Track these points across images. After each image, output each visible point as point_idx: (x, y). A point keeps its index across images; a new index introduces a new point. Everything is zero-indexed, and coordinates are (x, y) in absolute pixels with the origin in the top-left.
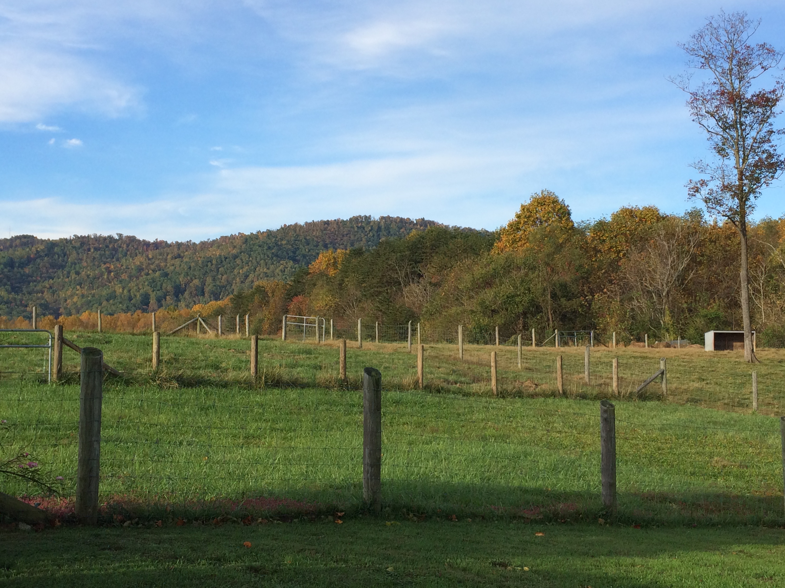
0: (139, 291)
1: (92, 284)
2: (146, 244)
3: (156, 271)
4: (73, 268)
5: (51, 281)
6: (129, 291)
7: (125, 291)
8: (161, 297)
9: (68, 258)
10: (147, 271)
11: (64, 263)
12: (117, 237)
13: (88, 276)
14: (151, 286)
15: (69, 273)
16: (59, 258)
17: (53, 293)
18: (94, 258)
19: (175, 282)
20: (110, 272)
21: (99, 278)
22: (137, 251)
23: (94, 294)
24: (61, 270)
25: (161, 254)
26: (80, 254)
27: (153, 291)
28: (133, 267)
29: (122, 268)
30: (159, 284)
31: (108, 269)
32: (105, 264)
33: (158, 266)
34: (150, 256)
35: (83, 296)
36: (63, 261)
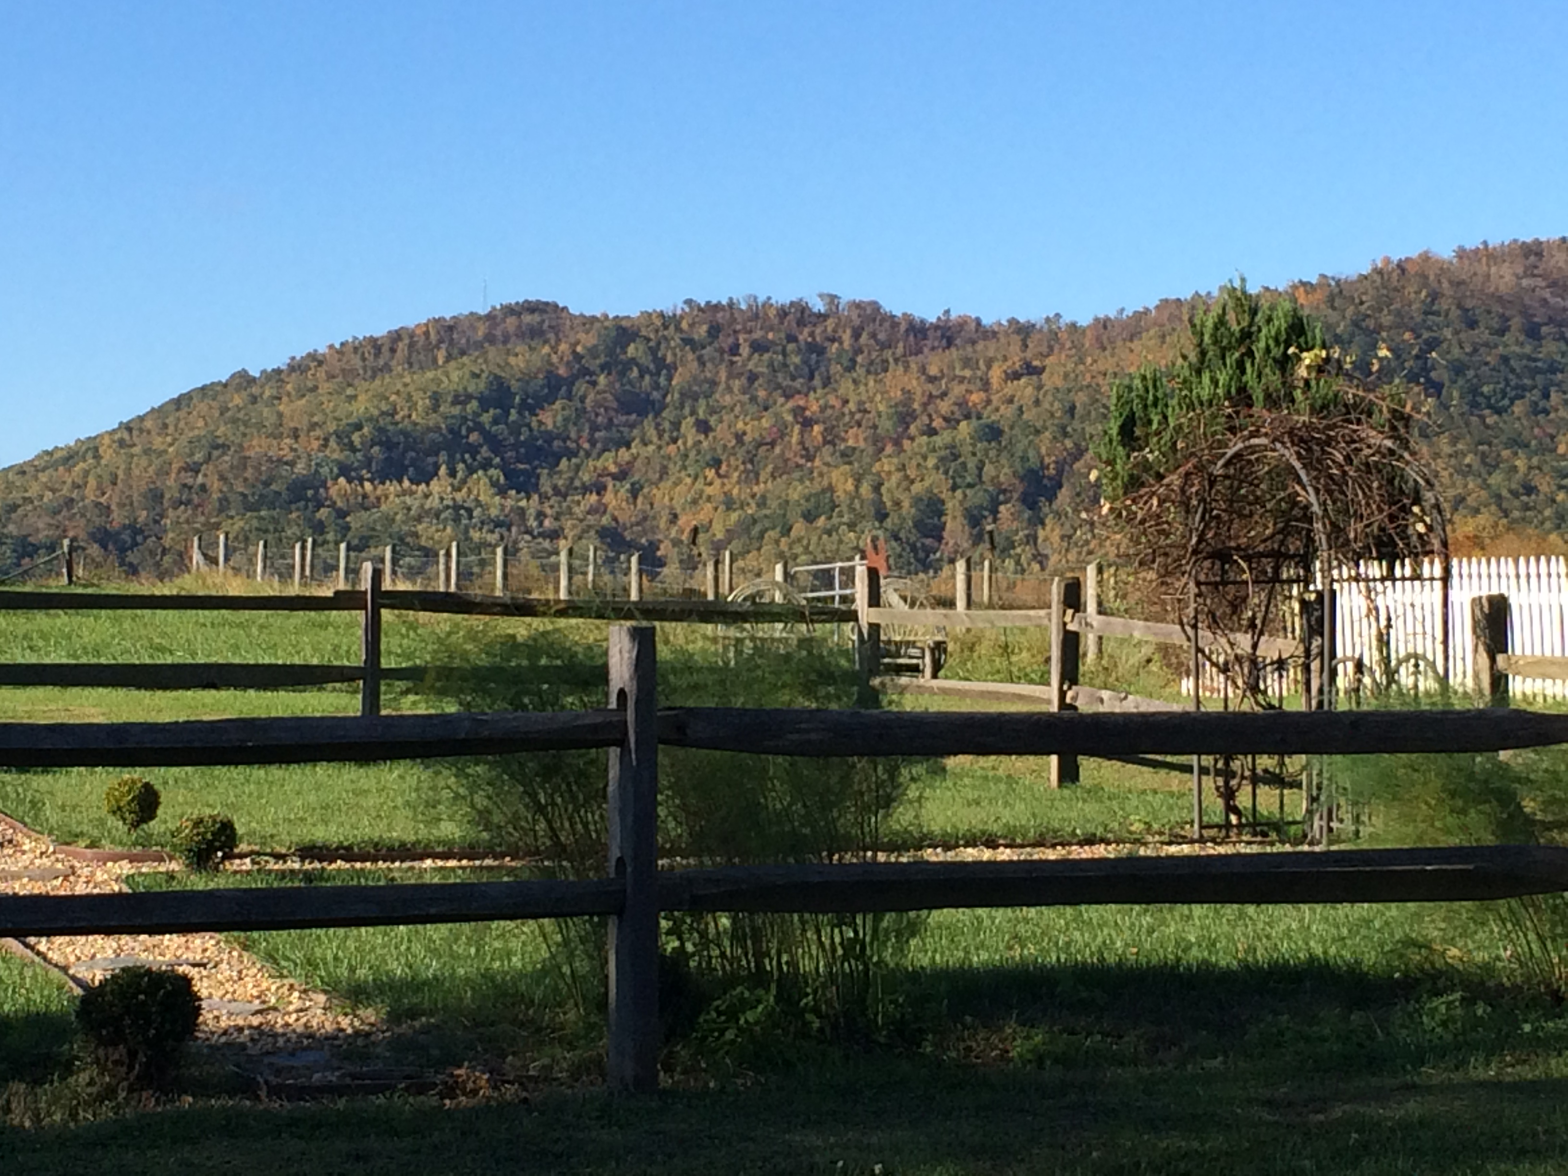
0: (908, 489)
1: (751, 461)
3: (958, 422)
4: (687, 410)
5: (624, 455)
6: (877, 488)
7: (865, 489)
8: (981, 507)
9: (670, 379)
10: (926, 420)
11: (656, 395)
12: (818, 306)
13: (739, 437)
14: (946, 472)
15: (676, 425)
16: (642, 377)
17: (635, 492)
18: (753, 378)
19: (1024, 459)
21: (773, 444)
22: (888, 354)
23: (764, 497)
24: (650, 416)
25: (967, 362)
26: (709, 365)
27: (954, 488)
28: (881, 408)
29: (846, 410)
30: (971, 464)
31: (798, 411)
32: (788, 397)
33: (962, 404)
35: (729, 504)
36: (656, 386)
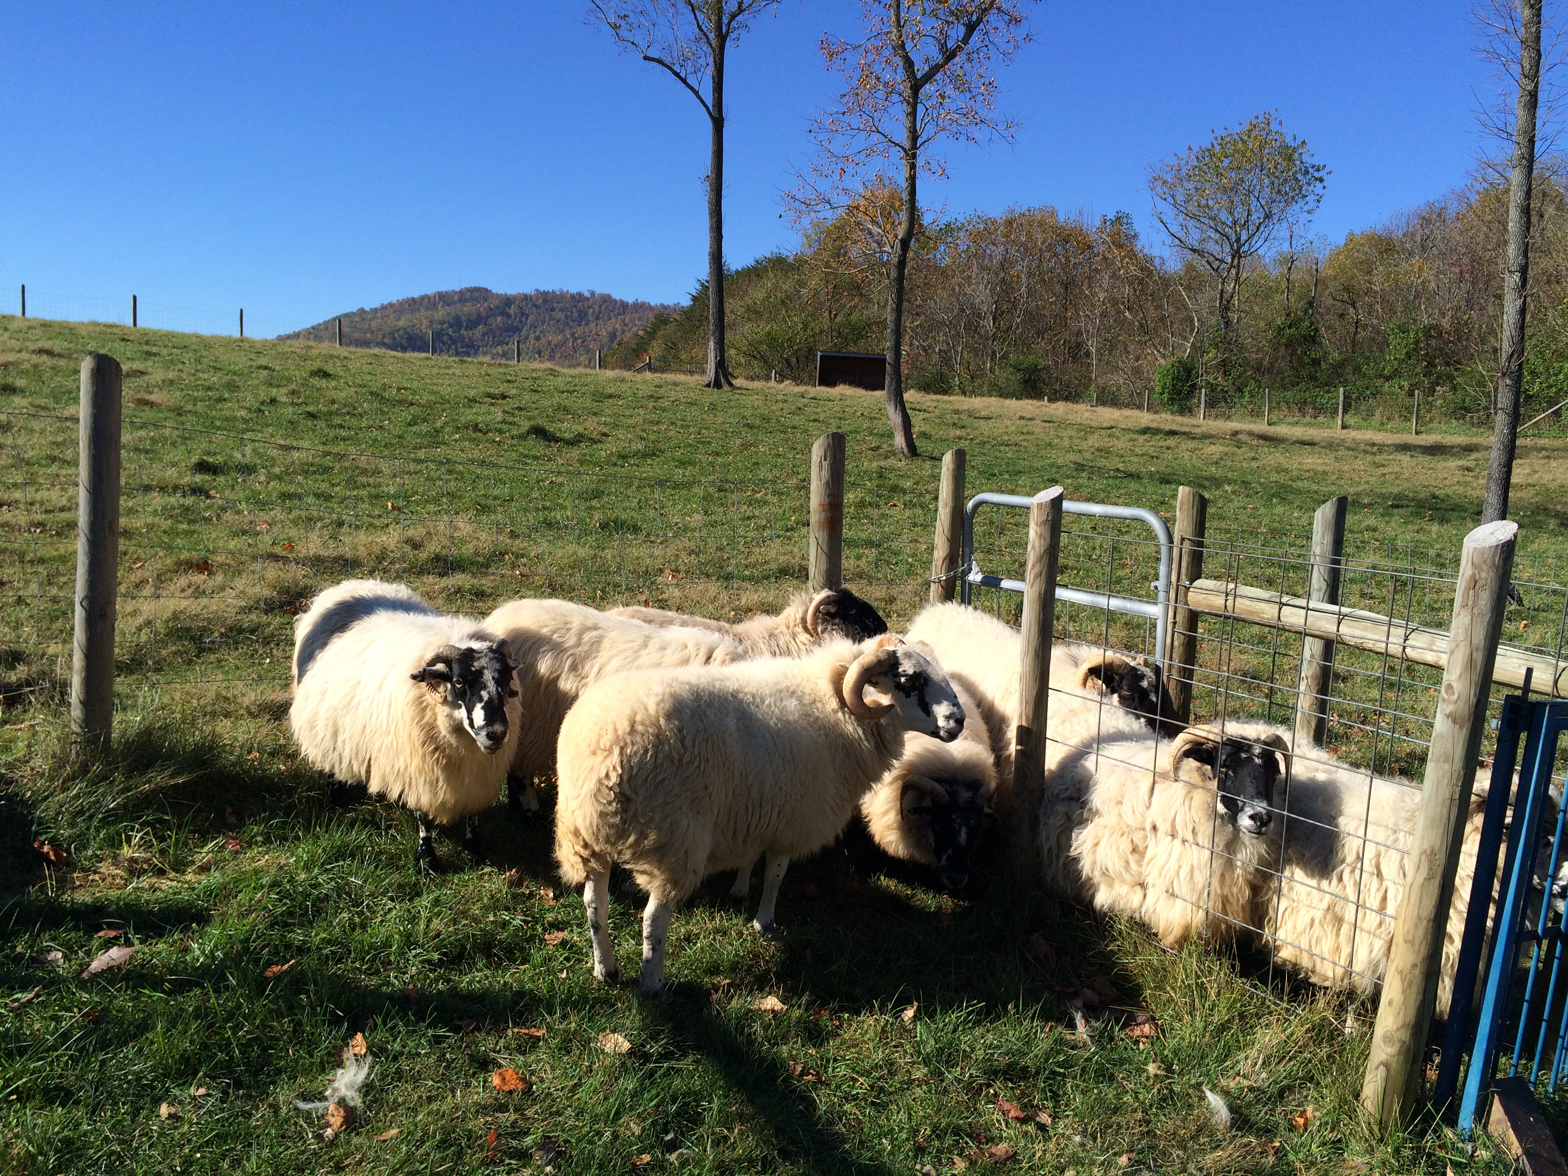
2: (624, 306)
20: (575, 339)
34: (627, 321)
